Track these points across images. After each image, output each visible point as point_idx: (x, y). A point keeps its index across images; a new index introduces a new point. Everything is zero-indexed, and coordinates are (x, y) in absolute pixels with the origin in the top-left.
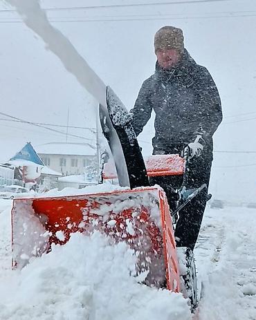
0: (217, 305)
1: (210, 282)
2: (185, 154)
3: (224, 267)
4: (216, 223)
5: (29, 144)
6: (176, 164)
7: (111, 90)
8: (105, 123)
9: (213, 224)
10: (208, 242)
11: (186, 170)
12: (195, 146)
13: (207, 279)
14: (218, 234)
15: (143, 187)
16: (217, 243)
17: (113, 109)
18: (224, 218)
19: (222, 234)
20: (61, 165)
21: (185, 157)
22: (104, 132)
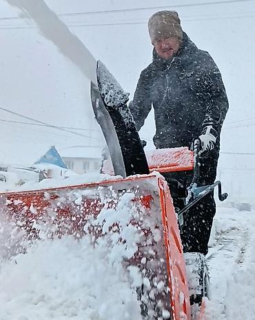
0: (243, 304)
1: (236, 282)
2: (195, 147)
3: (249, 267)
4: (240, 225)
5: (53, 148)
6: (185, 158)
7: (102, 65)
8: (97, 106)
9: (237, 226)
10: (232, 244)
11: (197, 165)
12: (206, 138)
13: (233, 278)
14: (242, 236)
15: (139, 175)
16: (241, 245)
17: (105, 87)
18: (248, 221)
19: (246, 236)
20: (85, 169)
21: (196, 150)
22: (96, 117)
